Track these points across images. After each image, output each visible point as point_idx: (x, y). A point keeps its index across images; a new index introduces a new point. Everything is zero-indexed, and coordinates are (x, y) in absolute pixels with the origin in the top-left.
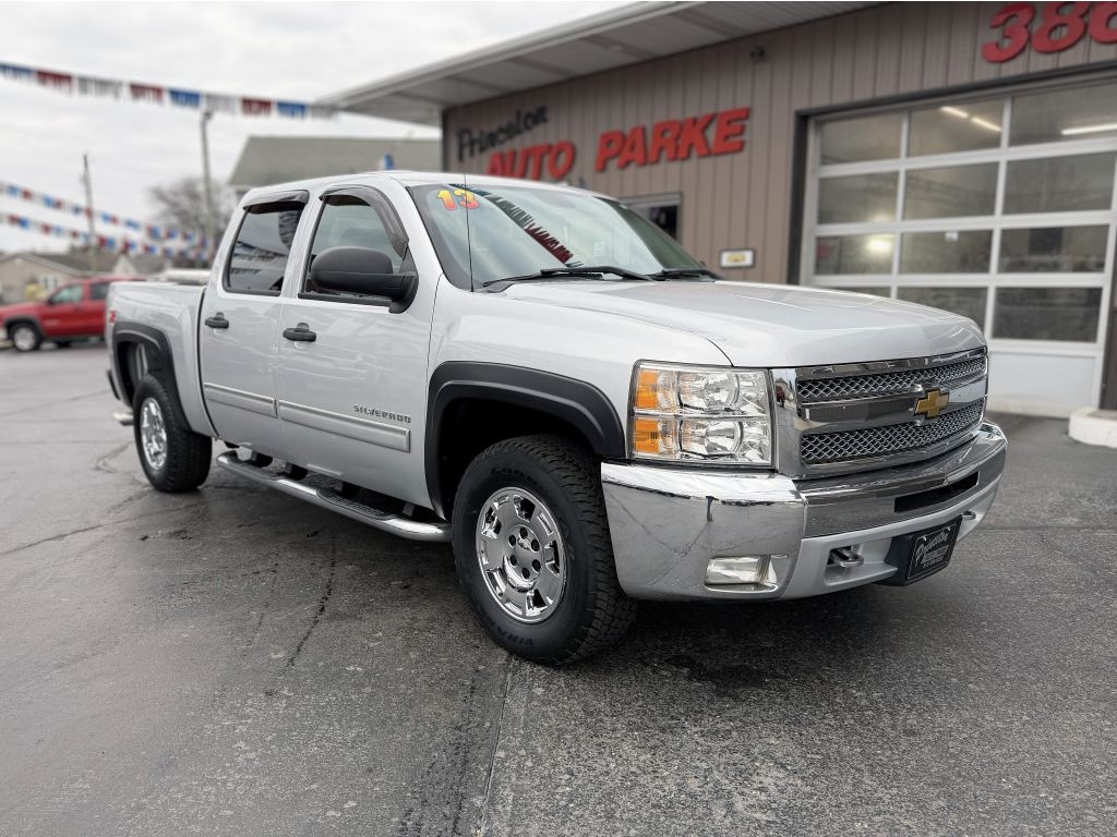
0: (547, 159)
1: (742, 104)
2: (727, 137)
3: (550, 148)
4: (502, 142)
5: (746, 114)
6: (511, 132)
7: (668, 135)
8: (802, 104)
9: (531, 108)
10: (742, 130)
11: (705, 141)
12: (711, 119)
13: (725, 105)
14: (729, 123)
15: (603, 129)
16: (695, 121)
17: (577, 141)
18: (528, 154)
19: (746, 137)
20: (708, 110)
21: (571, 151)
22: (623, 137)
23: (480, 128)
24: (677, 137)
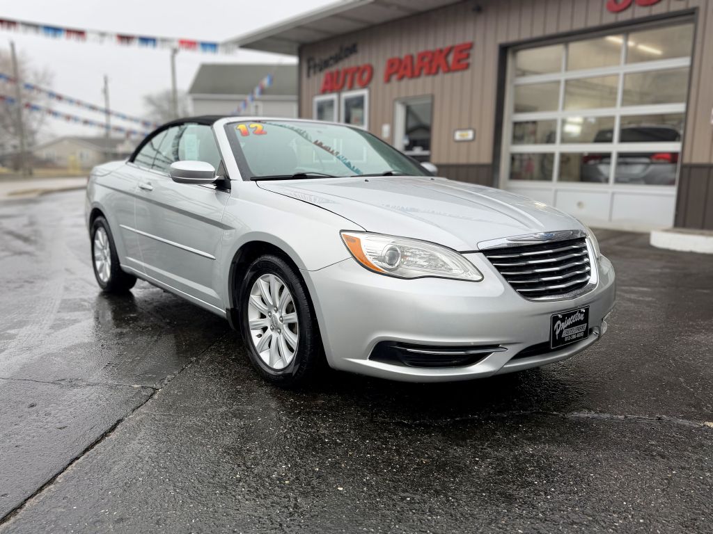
0: (357, 76)
1: (469, 39)
2: (459, 61)
3: (358, 69)
4: (331, 65)
5: (470, 46)
6: (337, 59)
7: (426, 60)
8: (503, 39)
9: (347, 44)
10: (468, 56)
11: (447, 63)
12: (450, 50)
13: (459, 41)
14: (461, 51)
15: (389, 56)
16: (441, 51)
17: (374, 63)
18: (346, 72)
19: (470, 60)
20: (449, 44)
21: (370, 70)
22: (400, 61)
23: (319, 57)
24: (431, 62)
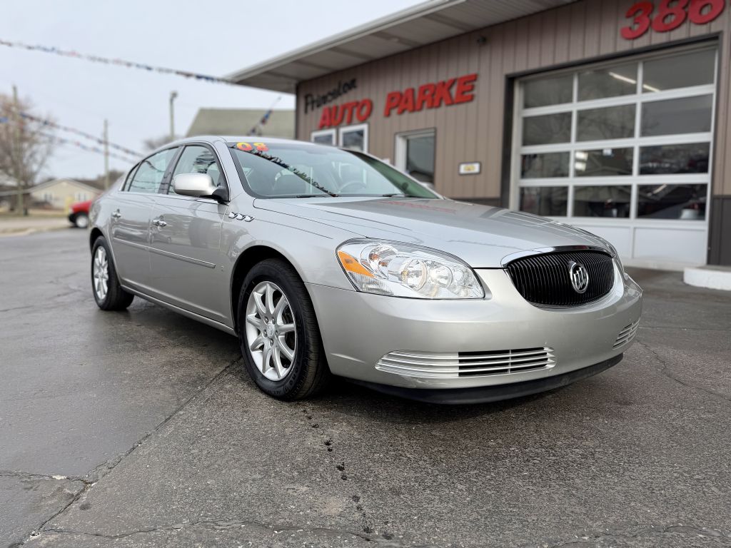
0: (355, 110)
1: (472, 72)
2: (463, 93)
3: (357, 104)
4: (330, 101)
5: (474, 78)
6: (336, 94)
7: (428, 93)
8: (510, 70)
9: (347, 80)
10: (472, 88)
11: (450, 95)
12: (453, 82)
13: (463, 73)
14: (465, 83)
15: (389, 90)
16: (444, 84)
17: (373, 98)
18: (344, 107)
19: (475, 92)
20: (452, 76)
21: (370, 105)
22: (401, 95)
23: (317, 93)
24: (433, 94)
